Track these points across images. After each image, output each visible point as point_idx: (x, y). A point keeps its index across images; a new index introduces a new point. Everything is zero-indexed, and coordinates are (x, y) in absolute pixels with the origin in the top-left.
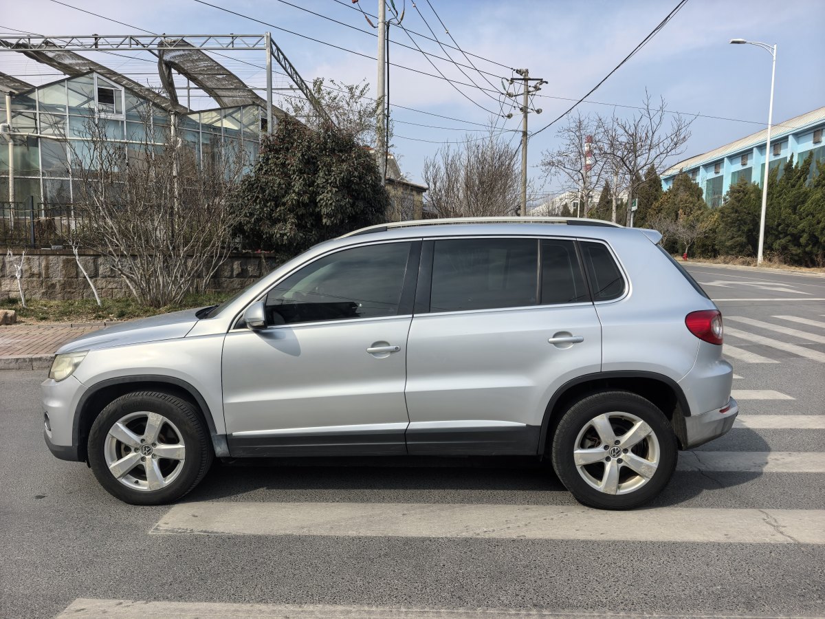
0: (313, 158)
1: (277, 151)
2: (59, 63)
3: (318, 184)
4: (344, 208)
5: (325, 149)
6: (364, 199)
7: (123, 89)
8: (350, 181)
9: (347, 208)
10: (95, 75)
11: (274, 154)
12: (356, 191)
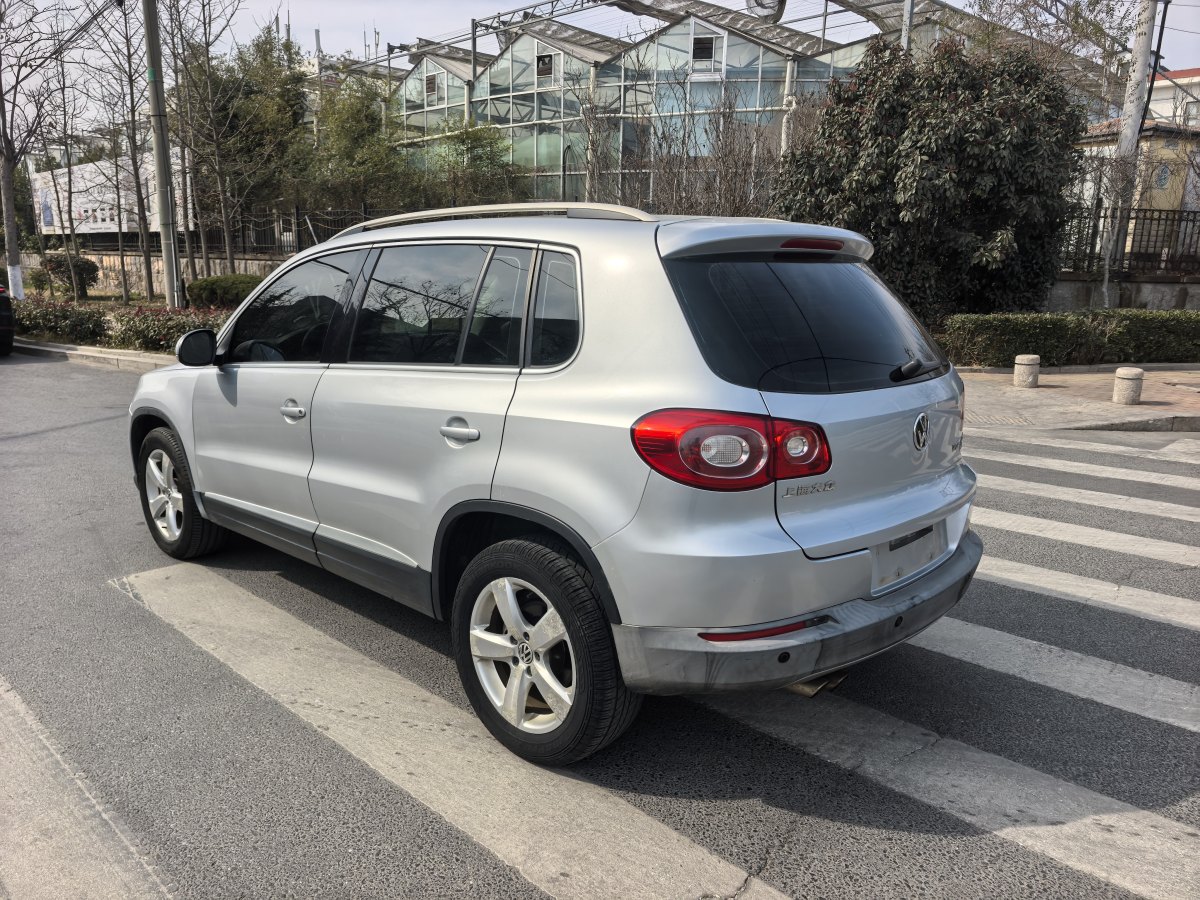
0: (903, 105)
1: (850, 102)
2: (660, 11)
3: (900, 151)
4: (942, 191)
5: (939, 86)
6: (994, 171)
7: (725, 34)
8: (962, 142)
9: (945, 190)
10: (692, 20)
11: (844, 106)
12: (975, 157)
